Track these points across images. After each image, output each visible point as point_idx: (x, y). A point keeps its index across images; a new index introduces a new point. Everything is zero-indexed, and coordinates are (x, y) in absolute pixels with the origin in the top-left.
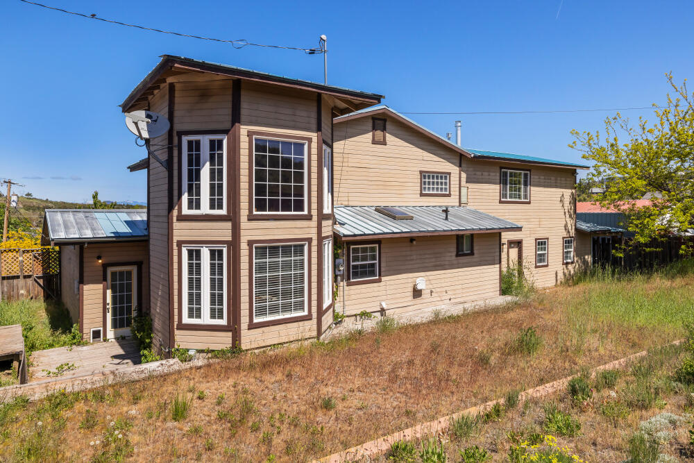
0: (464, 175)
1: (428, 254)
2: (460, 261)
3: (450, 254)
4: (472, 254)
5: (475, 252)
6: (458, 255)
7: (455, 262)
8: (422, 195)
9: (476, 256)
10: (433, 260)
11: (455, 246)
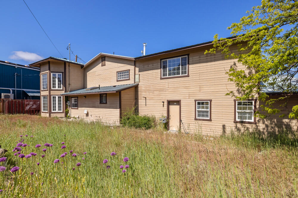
0: (137, 69)
1: (91, 102)
2: (102, 106)
3: (97, 102)
4: (106, 103)
5: (107, 102)
6: (100, 103)
7: (100, 106)
8: (117, 81)
9: (108, 104)
10: (92, 104)
11: (99, 99)
